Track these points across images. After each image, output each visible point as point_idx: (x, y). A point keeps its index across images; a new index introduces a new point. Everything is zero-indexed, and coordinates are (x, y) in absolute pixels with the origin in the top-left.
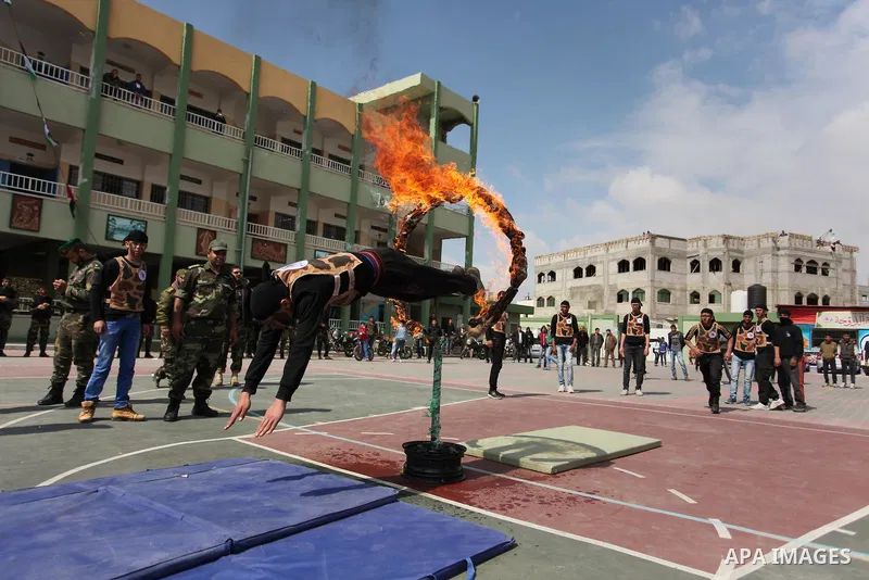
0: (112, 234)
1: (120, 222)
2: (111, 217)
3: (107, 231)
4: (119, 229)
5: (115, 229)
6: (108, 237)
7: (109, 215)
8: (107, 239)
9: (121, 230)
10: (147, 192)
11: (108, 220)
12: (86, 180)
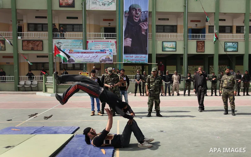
0: (227, 49)
1: (229, 44)
2: (225, 43)
3: (225, 48)
4: (228, 47)
5: (227, 47)
6: (225, 50)
7: (225, 42)
8: (225, 51)
9: (229, 47)
10: (234, 30)
11: (225, 44)
12: (217, 31)
